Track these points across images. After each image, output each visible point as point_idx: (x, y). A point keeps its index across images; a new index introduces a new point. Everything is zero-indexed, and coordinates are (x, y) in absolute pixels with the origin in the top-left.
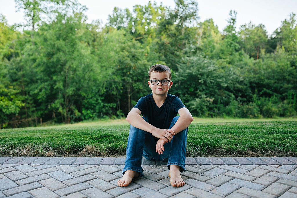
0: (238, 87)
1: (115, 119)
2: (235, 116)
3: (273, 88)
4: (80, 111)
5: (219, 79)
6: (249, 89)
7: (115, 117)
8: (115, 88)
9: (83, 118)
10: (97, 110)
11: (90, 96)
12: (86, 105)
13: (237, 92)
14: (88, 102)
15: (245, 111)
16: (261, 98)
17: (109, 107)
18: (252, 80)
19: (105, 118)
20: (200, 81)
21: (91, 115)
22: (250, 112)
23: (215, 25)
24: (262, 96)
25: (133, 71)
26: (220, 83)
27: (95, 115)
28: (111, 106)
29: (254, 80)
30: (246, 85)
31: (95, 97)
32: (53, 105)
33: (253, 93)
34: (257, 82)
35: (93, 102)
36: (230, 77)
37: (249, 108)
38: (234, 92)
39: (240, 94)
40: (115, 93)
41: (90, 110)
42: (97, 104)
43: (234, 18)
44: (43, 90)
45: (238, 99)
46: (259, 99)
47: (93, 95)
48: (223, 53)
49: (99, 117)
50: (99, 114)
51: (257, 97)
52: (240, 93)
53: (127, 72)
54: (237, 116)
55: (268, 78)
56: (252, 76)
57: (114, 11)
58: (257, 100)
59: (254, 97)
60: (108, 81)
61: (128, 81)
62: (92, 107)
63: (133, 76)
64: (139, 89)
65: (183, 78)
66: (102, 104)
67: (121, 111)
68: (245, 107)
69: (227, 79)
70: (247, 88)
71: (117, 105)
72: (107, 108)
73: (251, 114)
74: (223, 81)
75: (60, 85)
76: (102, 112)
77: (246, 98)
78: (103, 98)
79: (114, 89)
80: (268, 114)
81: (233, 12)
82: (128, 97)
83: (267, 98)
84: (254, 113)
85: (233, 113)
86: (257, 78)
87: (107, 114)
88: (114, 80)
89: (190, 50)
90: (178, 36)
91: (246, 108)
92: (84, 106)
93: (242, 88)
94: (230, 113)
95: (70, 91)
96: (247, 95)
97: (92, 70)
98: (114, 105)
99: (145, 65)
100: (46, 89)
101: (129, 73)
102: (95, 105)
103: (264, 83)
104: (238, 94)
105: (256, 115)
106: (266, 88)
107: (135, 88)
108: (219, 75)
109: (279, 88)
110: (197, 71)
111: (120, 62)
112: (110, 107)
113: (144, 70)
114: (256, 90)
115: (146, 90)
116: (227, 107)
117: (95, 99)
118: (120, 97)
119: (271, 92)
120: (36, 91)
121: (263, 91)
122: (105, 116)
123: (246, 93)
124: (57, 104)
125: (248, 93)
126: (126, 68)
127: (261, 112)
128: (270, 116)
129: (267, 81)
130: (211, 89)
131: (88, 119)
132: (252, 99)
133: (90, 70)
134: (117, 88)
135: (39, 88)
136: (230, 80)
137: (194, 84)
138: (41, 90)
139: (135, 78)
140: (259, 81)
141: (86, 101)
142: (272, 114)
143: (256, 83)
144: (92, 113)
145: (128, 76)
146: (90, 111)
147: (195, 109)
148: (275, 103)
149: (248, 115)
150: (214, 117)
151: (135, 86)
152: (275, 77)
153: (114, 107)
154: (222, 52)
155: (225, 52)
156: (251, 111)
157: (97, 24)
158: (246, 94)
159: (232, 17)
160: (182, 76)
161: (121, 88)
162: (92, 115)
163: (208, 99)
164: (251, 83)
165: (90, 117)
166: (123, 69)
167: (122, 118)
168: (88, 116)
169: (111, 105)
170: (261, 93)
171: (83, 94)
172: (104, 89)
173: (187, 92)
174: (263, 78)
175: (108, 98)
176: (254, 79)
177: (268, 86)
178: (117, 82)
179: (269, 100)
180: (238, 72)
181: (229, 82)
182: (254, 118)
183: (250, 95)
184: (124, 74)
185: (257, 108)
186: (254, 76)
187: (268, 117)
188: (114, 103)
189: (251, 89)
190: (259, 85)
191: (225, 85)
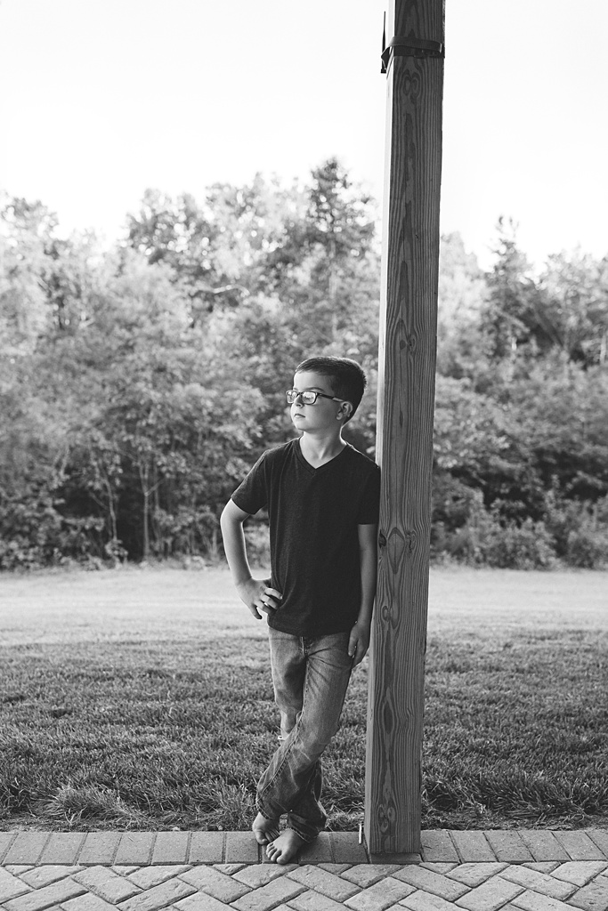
0: (496, 467)
1: (97, 568)
2: (478, 561)
3: (606, 471)
6: (534, 471)
7: (98, 561)
8: (97, 470)
10: (40, 538)
11: (19, 495)
12: (7, 524)
13: (491, 483)
14: (11, 512)
15: (510, 548)
16: (567, 501)
17: (79, 529)
18: (543, 444)
19: (67, 563)
21: (21, 556)
22: (524, 549)
24: (570, 495)
25: (158, 418)
26: (435, 455)
27: (35, 554)
28: (87, 527)
29: (551, 446)
30: (526, 460)
31: (35, 497)
33: (547, 486)
34: (559, 450)
35: (28, 514)
36: (467, 436)
37: (521, 538)
38: (484, 482)
39: (505, 490)
40: (98, 486)
41: (20, 538)
42: (40, 520)
43: (510, 239)
45: (493, 506)
46: (564, 506)
47: (29, 491)
48: (466, 353)
49: (48, 560)
50: (48, 552)
51: (556, 497)
52: (504, 485)
53: (138, 419)
54: (485, 560)
55: (593, 439)
56: (545, 431)
57: (143, 200)
58: (557, 507)
59: (547, 501)
60: (77, 446)
61: (140, 449)
62: (26, 529)
63: (158, 432)
64: (178, 474)
66: (59, 519)
67: (120, 542)
68: (512, 533)
69: (458, 444)
70: (527, 468)
71: (106, 522)
72: (73, 533)
73: (527, 555)
74: (445, 451)
76: (57, 544)
77: (525, 501)
78: (60, 501)
79: (94, 472)
80: (579, 557)
81: (505, 221)
82: (143, 496)
83: (587, 504)
84: (536, 552)
85: (473, 552)
86: (559, 439)
87: (74, 551)
88: (94, 445)
91: (514, 538)
93: (511, 471)
94: (465, 550)
96: (527, 492)
97: (20, 415)
98: (99, 523)
99: (195, 399)
101: (144, 423)
102: (33, 522)
103: (580, 454)
104: (500, 487)
105: (543, 560)
106: (586, 472)
107: (164, 469)
110: (363, 419)
112: (83, 530)
113: (194, 414)
114: (555, 477)
115: (200, 476)
116: (458, 531)
117: (35, 505)
118: (116, 497)
119: (600, 483)
121: (575, 480)
122: (64, 560)
123: (524, 484)
125: (529, 487)
126: (135, 405)
127: (561, 549)
128: (586, 563)
129: (588, 448)
131: (13, 567)
132: (542, 504)
133: (13, 414)
136: (468, 446)
139: (164, 438)
140: (566, 448)
141: (3, 510)
142: (592, 555)
143: (555, 454)
144: (25, 549)
145: (143, 433)
146: (17, 541)
149: (519, 561)
151: (163, 465)
153: (98, 528)
154: (466, 348)
155: (474, 350)
156: (527, 547)
157: (85, 241)
158: (523, 489)
159: (503, 237)
161: (116, 471)
162: (25, 554)
164: (540, 453)
165: (17, 563)
166: (125, 409)
167: (118, 565)
168: (12, 558)
169: (89, 522)
172: (61, 472)
174: (575, 438)
175: (77, 499)
176: (551, 442)
177: (593, 466)
178: (104, 451)
179: (591, 511)
180: (502, 417)
181: (462, 454)
182: (535, 568)
183: (535, 491)
184: (131, 426)
185: (548, 536)
186: (552, 431)
187: (581, 566)
188: (97, 516)
189: (540, 472)
190: (566, 460)
191: (451, 463)
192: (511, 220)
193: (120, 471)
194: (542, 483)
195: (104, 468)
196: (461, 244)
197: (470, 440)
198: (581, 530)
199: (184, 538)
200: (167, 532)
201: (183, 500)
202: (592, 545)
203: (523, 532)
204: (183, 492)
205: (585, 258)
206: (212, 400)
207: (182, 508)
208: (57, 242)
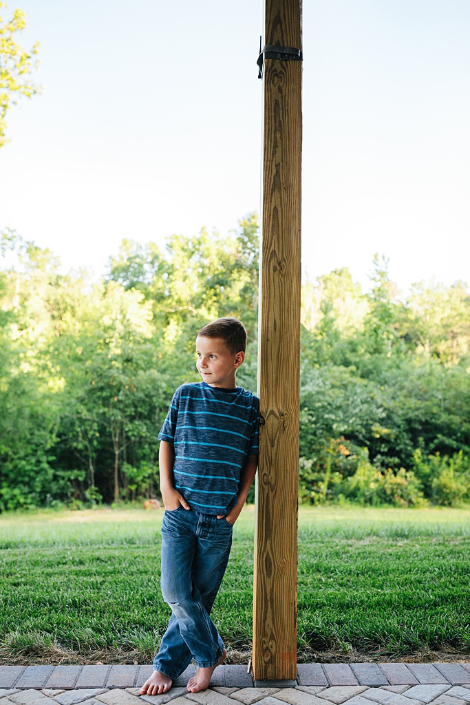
0: (377, 432)
1: (79, 509)
2: (366, 502)
3: (459, 435)
5: (330, 412)
6: (405, 434)
7: (79, 503)
8: (80, 434)
10: (37, 486)
11: (22, 454)
12: (12, 476)
13: (378, 445)
14: (15, 467)
15: (389, 492)
16: (431, 457)
17: (66, 479)
18: (411, 415)
19: (56, 505)
21: (22, 500)
22: (399, 492)
24: (433, 453)
25: (126, 395)
26: (331, 422)
27: (33, 498)
28: (72, 478)
29: (418, 416)
30: (399, 427)
31: (34, 455)
33: (415, 446)
34: (423, 419)
35: (28, 468)
36: (354, 408)
37: (397, 484)
38: (368, 443)
39: (384, 448)
40: (80, 446)
41: (21, 486)
42: (37, 473)
43: (383, 269)
45: (375, 460)
46: (429, 460)
47: (30, 451)
48: (353, 351)
49: (42, 503)
50: (43, 497)
51: (423, 454)
52: (383, 446)
53: (111, 396)
54: (371, 501)
55: (448, 411)
56: (413, 406)
57: (121, 247)
58: (423, 461)
59: (416, 457)
60: (66, 417)
61: (113, 418)
62: (26, 479)
63: (126, 406)
64: (141, 437)
66: (51, 472)
67: (96, 489)
68: (390, 480)
69: (348, 414)
70: (400, 433)
71: (86, 474)
72: (62, 482)
73: (402, 496)
74: (338, 419)
76: (49, 491)
77: (399, 457)
78: (52, 458)
79: (78, 436)
80: (441, 498)
81: (380, 257)
82: (114, 454)
83: (446, 458)
84: (409, 494)
86: (423, 411)
87: (62, 496)
88: (79, 416)
91: (391, 483)
92: (6, 476)
93: (388, 435)
94: (357, 493)
96: (401, 451)
97: (24, 393)
98: (81, 475)
99: (153, 381)
101: (116, 399)
102: (32, 474)
103: (439, 422)
104: (380, 447)
105: (414, 500)
106: (444, 435)
107: (130, 434)
108: (329, 404)
111: (97, 373)
112: (69, 480)
113: (153, 393)
114: (421, 439)
116: (350, 479)
117: (33, 460)
118: (94, 455)
119: (454, 444)
121: (436, 441)
122: (54, 503)
123: (398, 445)
125: (402, 446)
126: (110, 386)
127: (427, 492)
128: (446, 502)
129: (444, 418)
130: (310, 437)
131: (15, 508)
132: (412, 459)
133: (19, 392)
136: (355, 415)
139: (131, 411)
140: (427, 418)
141: (10, 465)
142: (450, 496)
143: (421, 423)
144: (25, 495)
145: (115, 407)
146: (20, 488)
148: (462, 469)
149: (396, 501)
150: (317, 503)
151: (130, 430)
152: (465, 408)
153: (81, 479)
154: (353, 346)
155: (360, 348)
156: (401, 490)
158: (397, 448)
159: (379, 268)
161: (94, 435)
162: (26, 498)
163: (302, 460)
164: (409, 421)
165: (18, 505)
166: (102, 389)
167: (95, 506)
168: (15, 501)
169: (73, 474)
170: (432, 446)
171: (4, 449)
172: (54, 436)
174: (435, 410)
175: (65, 457)
176: (416, 413)
177: (449, 431)
178: (86, 420)
179: (448, 464)
180: (381, 395)
181: (351, 421)
182: (409, 507)
183: (407, 449)
184: (106, 402)
185: (417, 482)
186: (418, 406)
187: (443, 504)
188: (80, 469)
189: (410, 435)
190: (429, 427)
191: (343, 428)
192: (384, 258)
193: (98, 435)
194: (412, 444)
195: (85, 433)
196: (349, 277)
197: (357, 411)
198: (441, 478)
199: (144, 486)
200: (132, 481)
201: (144, 457)
202: (450, 488)
203: (399, 479)
204: (144, 451)
206: (165, 382)
207: (143, 463)
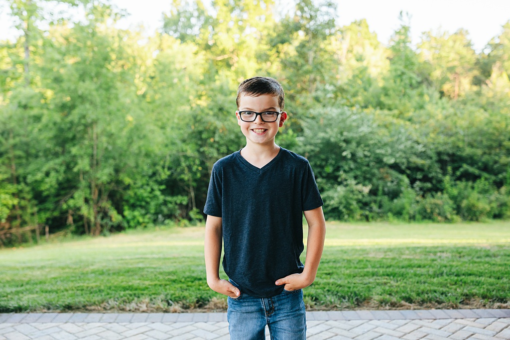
0: (415, 163)
1: (186, 226)
2: (410, 219)
3: (480, 164)
4: (120, 212)
5: (379, 148)
6: (436, 165)
7: (186, 221)
8: (186, 168)
9: (126, 225)
10: (152, 209)
11: (139, 183)
12: (132, 201)
13: (414, 173)
14: (135, 194)
15: (429, 211)
16: (458, 182)
17: (174, 203)
18: (441, 149)
19: (168, 224)
20: (344, 154)
21: (141, 220)
22: (437, 211)
23: (371, 30)
24: (459, 179)
25: (221, 137)
26: (381, 156)
27: (149, 218)
28: (178, 202)
29: (446, 150)
30: (431, 158)
31: (148, 185)
32: (71, 202)
33: (445, 174)
34: (451, 152)
35: (145, 195)
36: (399, 145)
37: (436, 205)
38: (408, 172)
39: (419, 176)
40: (186, 178)
41: (139, 209)
42: (151, 198)
43: (407, 25)
44: (53, 174)
45: (415, 185)
46: (456, 185)
47: (144, 181)
48: (386, 95)
49: (156, 222)
50: (155, 218)
51: (451, 180)
52: (419, 173)
53: (209, 138)
55: (471, 145)
56: (442, 141)
58: (452, 186)
59: (446, 182)
60: (174, 154)
61: (210, 156)
62: (143, 204)
63: (220, 145)
65: (312, 148)
66: (162, 197)
67: (197, 210)
68: (429, 201)
69: (394, 149)
70: (432, 163)
71: (188, 200)
72: (170, 206)
73: (439, 214)
74: (387, 154)
75: (83, 164)
76: (161, 212)
77: (431, 182)
78: (163, 187)
79: (184, 170)
80: (470, 215)
81: (404, 14)
83: (470, 184)
84: (444, 212)
86: (450, 146)
87: (170, 216)
88: (184, 154)
89: (326, 95)
90: (302, 66)
91: (430, 204)
92: (127, 201)
93: (423, 165)
94: (402, 212)
95: (104, 175)
96: (433, 178)
97: (145, 136)
98: (184, 200)
100: (57, 171)
102: (148, 200)
103: (464, 154)
104: (417, 175)
105: (449, 216)
106: (468, 164)
108: (379, 142)
109: (491, 164)
110: (339, 136)
111: (196, 119)
112: (176, 204)
114: (449, 168)
116: (395, 201)
117: (149, 189)
118: (194, 184)
119: (477, 172)
120: (39, 176)
121: (461, 170)
122: (166, 222)
123: (430, 173)
124: (77, 199)
125: (433, 174)
126: (207, 130)
127: (458, 210)
128: (474, 218)
129: (468, 151)
130: (365, 168)
131: (135, 227)
132: (442, 184)
134: (190, 168)
135: (45, 169)
136: (401, 150)
137: (333, 159)
138: (47, 174)
139: (223, 149)
140: (454, 151)
141: (130, 193)
142: (478, 214)
143: (448, 155)
144: (143, 215)
145: (211, 146)
146: (138, 211)
147: (336, 205)
148: (484, 192)
149: (435, 217)
150: (370, 220)
152: (485, 143)
153: (184, 203)
154: (386, 91)
155: (391, 92)
156: (439, 209)
158: (430, 176)
159: (403, 24)
160: (311, 144)
161: (197, 169)
162: (144, 218)
163: (360, 187)
164: (439, 154)
165: (139, 223)
166: (200, 133)
167: (199, 224)
168: (136, 221)
169: (179, 199)
171: (127, 180)
172: (166, 170)
173: (320, 173)
174: (461, 144)
175: (173, 186)
176: (445, 147)
177: (472, 161)
178: (190, 157)
179: (473, 188)
180: (415, 133)
181: (398, 155)
182: (445, 222)
183: (437, 176)
184: (203, 142)
185: (451, 202)
186: (446, 141)
187: (472, 220)
188: (183, 195)
189: (440, 165)
190: (455, 158)
191: (392, 161)
192: (407, 14)
193: (200, 168)
194: (442, 172)
197: (402, 147)
198: (470, 199)
202: (477, 208)
203: (436, 201)
205: (444, 33)
208: (120, 31)
